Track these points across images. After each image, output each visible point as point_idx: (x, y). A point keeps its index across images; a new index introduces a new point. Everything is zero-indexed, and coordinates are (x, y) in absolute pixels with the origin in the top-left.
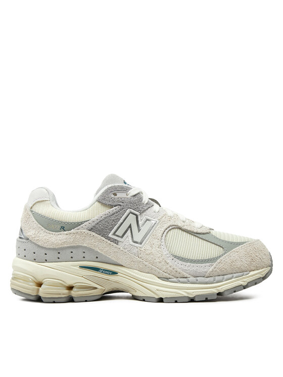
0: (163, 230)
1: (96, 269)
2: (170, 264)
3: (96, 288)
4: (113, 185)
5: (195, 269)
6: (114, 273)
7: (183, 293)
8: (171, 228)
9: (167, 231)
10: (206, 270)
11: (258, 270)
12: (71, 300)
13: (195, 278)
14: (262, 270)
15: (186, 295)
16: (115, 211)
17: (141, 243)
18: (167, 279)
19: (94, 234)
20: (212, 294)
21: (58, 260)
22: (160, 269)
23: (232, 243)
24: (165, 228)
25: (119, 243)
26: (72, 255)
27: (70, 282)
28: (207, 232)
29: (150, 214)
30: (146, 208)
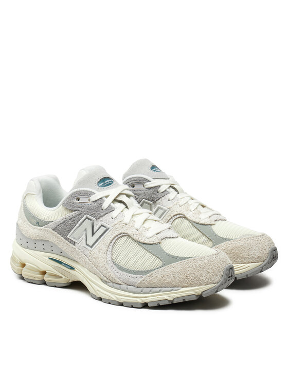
0: (113, 237)
1: (60, 263)
2: (109, 270)
3: (61, 277)
4: (78, 190)
5: (127, 278)
6: (72, 268)
7: (114, 298)
8: (121, 235)
9: (117, 238)
10: (135, 281)
11: (192, 286)
12: (44, 283)
13: (126, 286)
14: (198, 287)
15: (115, 299)
16: (74, 215)
17: (91, 247)
18: (106, 282)
19: (56, 233)
20: (137, 303)
21: (35, 249)
22: (102, 273)
23: (174, 257)
24: (116, 235)
25: (76, 244)
26: (44, 247)
27: (43, 269)
28: (155, 242)
29: (106, 220)
30: (103, 214)
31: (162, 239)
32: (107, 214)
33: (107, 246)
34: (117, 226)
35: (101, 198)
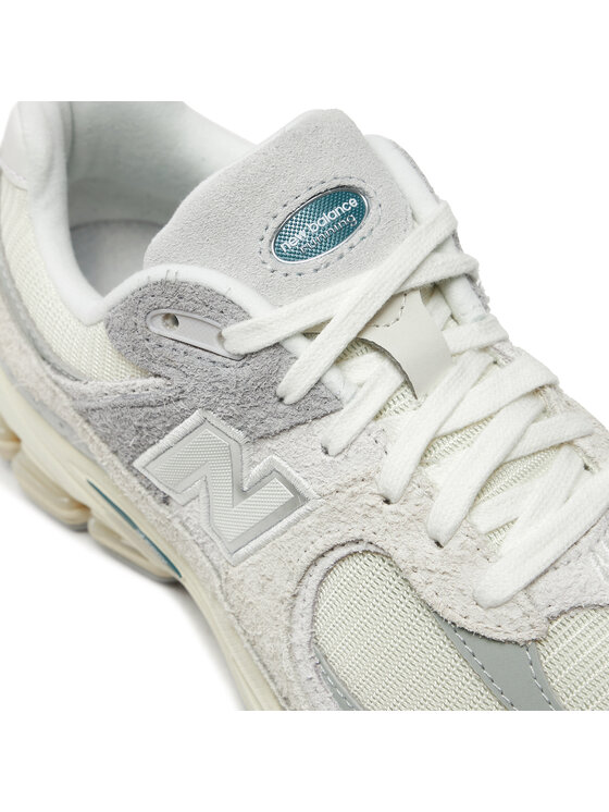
1: (128, 521)
4: (172, 272)
9: (340, 552)
24: (334, 537)
28: (514, 636)
29: (294, 454)
30: (280, 424)
31: (551, 619)
32: (304, 427)
33: (296, 578)
34: (342, 497)
35: (277, 345)
